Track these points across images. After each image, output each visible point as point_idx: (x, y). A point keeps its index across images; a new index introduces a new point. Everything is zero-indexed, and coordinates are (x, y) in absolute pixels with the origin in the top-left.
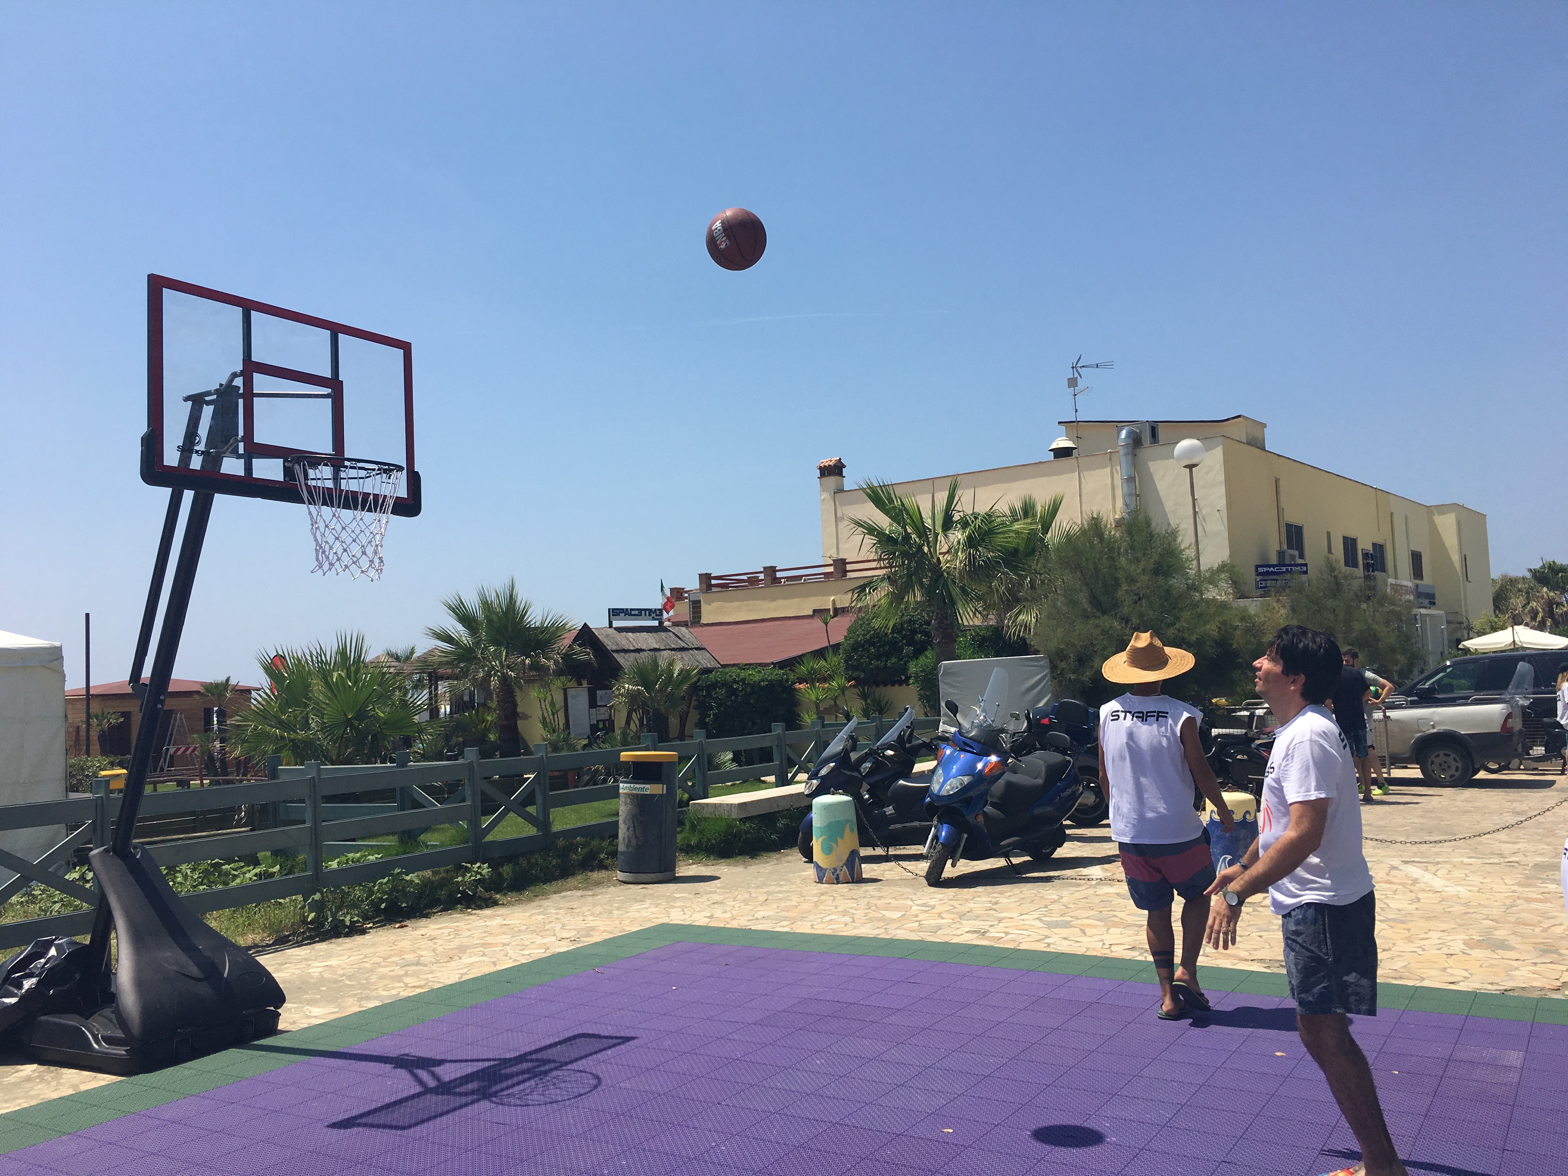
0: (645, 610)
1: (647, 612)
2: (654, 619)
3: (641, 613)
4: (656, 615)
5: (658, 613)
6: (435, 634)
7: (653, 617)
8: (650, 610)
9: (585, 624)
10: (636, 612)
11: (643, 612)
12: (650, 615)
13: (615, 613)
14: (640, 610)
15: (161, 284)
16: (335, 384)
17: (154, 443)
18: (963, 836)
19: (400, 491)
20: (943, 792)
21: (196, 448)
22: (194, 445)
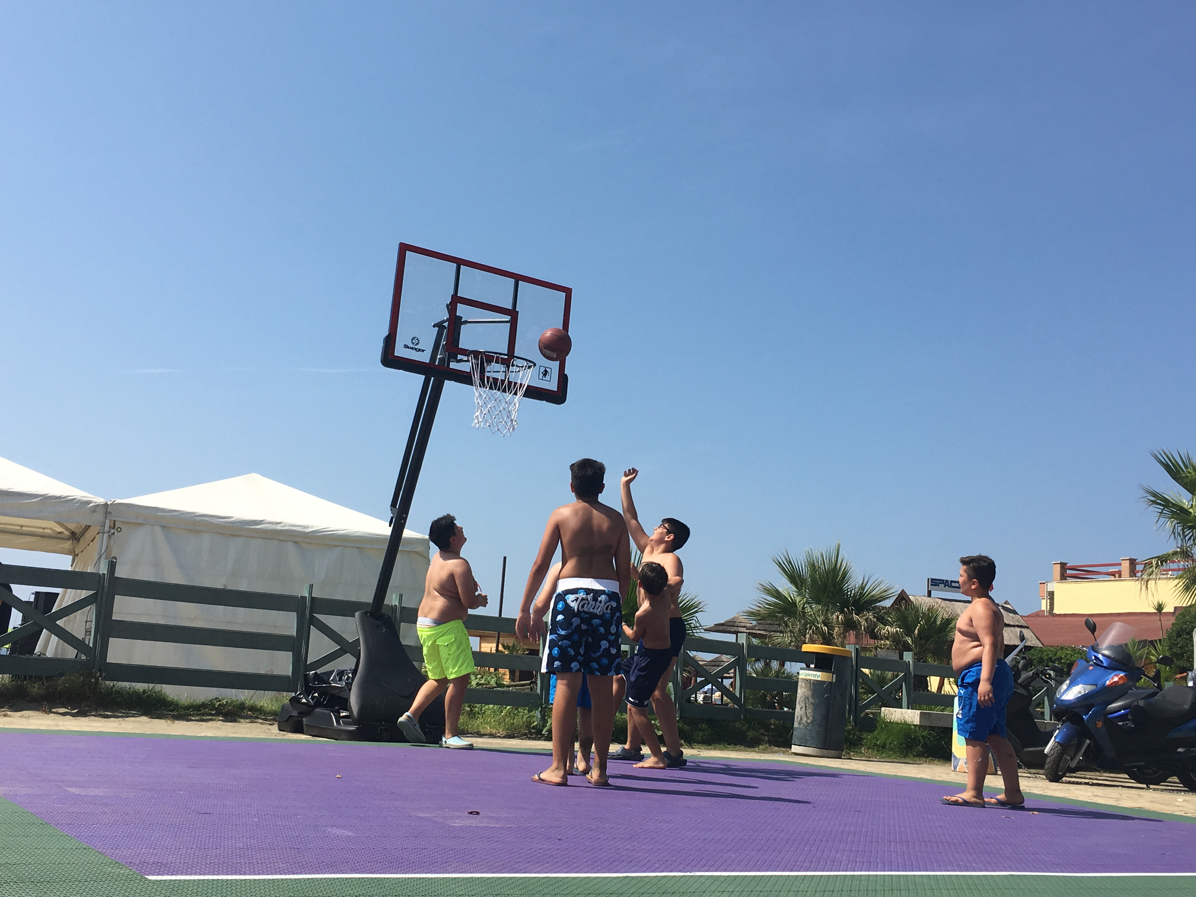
6: (765, 589)
9: (903, 590)
13: (935, 583)
15: (404, 248)
16: (513, 314)
17: (390, 341)
18: (1085, 741)
19: (553, 385)
20: (1065, 697)
21: (416, 347)
22: (414, 345)
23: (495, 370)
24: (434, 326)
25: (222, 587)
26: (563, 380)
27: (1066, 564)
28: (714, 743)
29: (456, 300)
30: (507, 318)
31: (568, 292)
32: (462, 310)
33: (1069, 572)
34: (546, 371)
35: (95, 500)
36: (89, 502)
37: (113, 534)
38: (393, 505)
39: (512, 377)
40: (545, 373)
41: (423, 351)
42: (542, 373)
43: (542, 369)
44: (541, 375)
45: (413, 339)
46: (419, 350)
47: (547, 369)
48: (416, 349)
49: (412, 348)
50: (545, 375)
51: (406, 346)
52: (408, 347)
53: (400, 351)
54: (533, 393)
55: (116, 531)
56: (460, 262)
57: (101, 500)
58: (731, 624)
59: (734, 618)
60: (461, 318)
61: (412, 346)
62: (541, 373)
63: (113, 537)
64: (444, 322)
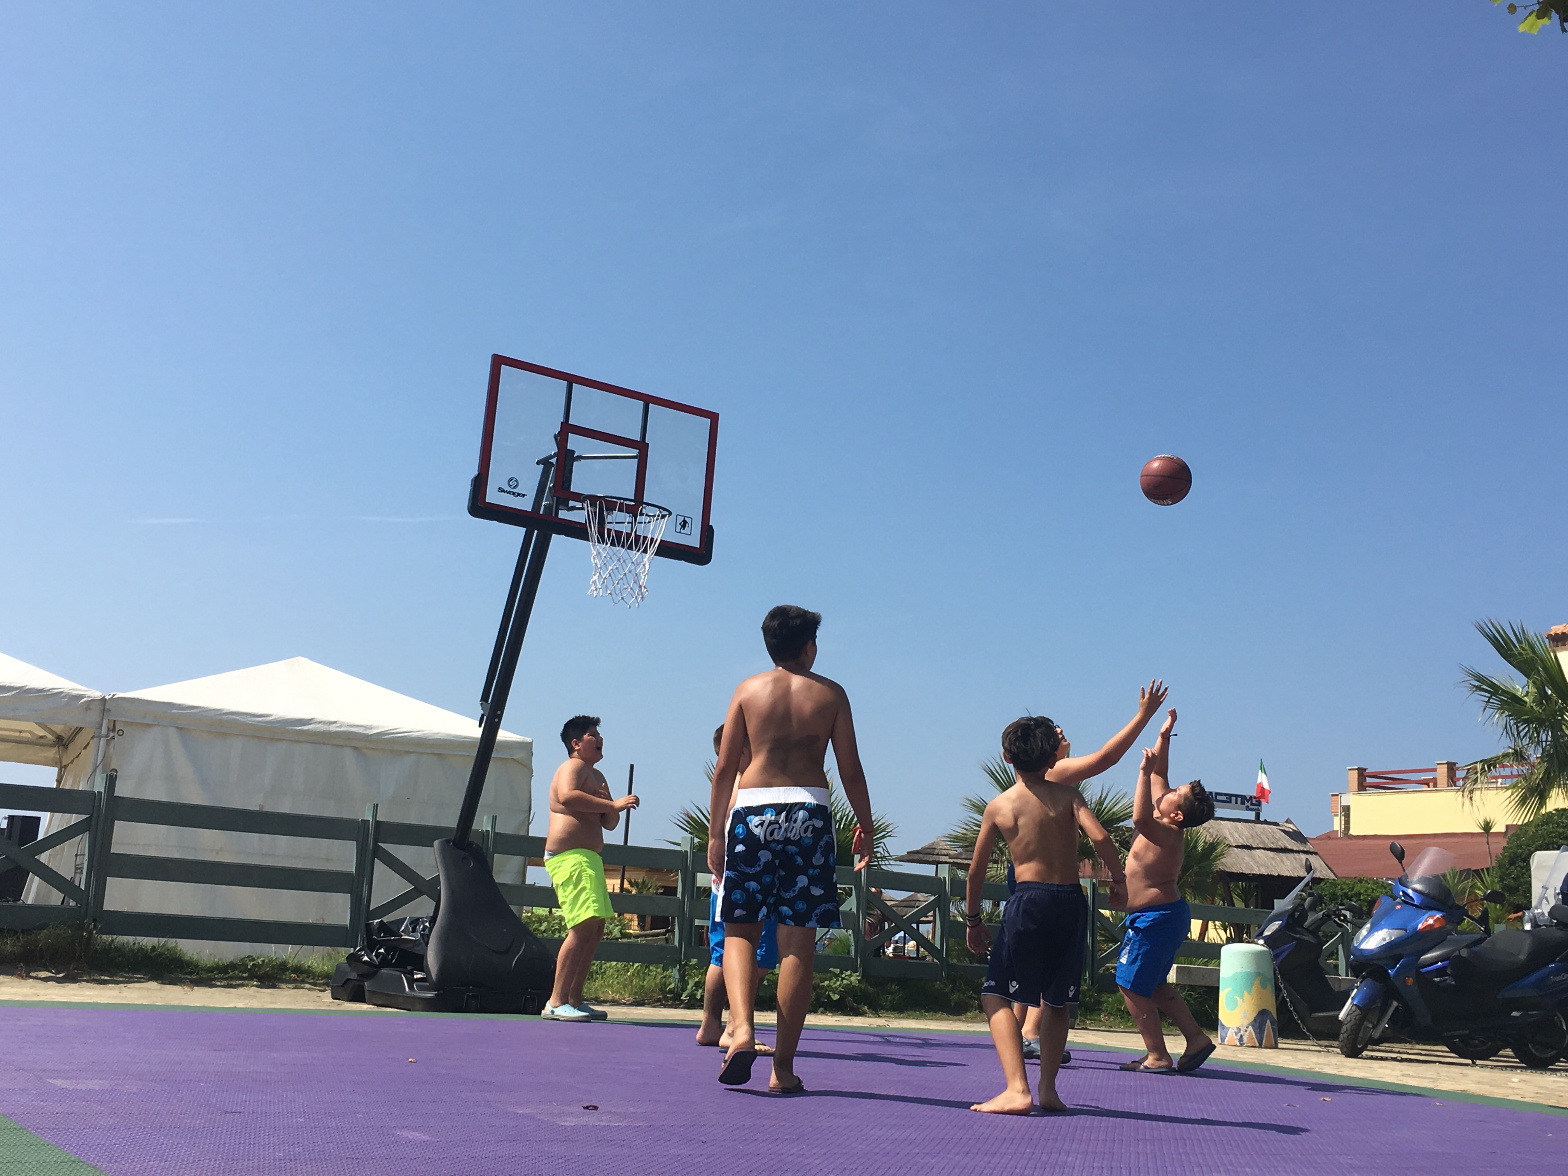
0: (1236, 796)
1: (1239, 799)
2: (1248, 809)
3: (1231, 800)
4: (1252, 804)
5: (1254, 801)
6: (974, 805)
7: (1247, 807)
8: (1243, 797)
10: (1224, 798)
11: (1233, 799)
12: (1242, 803)
14: (1230, 796)
15: (498, 362)
16: (642, 447)
17: (480, 483)
18: (1392, 1003)
19: (694, 540)
20: (1365, 946)
21: (515, 491)
22: (512, 487)
23: (619, 521)
24: (538, 463)
25: (258, 809)
26: (707, 532)
27: (1365, 770)
28: (907, 1010)
29: (567, 429)
30: (634, 452)
31: (714, 418)
32: (575, 442)
33: (1369, 780)
34: (685, 522)
35: (88, 693)
36: (81, 697)
37: (113, 738)
38: (484, 698)
39: (641, 530)
40: (684, 524)
41: (524, 495)
42: (680, 524)
43: (681, 519)
44: (679, 527)
45: (511, 479)
46: (519, 495)
47: (686, 519)
48: (514, 493)
49: (509, 493)
50: (684, 526)
51: (501, 490)
52: (503, 491)
53: (493, 496)
54: (667, 550)
55: (116, 736)
56: (571, 380)
57: (97, 694)
58: (929, 851)
59: (933, 844)
60: (573, 452)
61: (509, 489)
62: (678, 523)
63: (112, 743)
64: (551, 457)
